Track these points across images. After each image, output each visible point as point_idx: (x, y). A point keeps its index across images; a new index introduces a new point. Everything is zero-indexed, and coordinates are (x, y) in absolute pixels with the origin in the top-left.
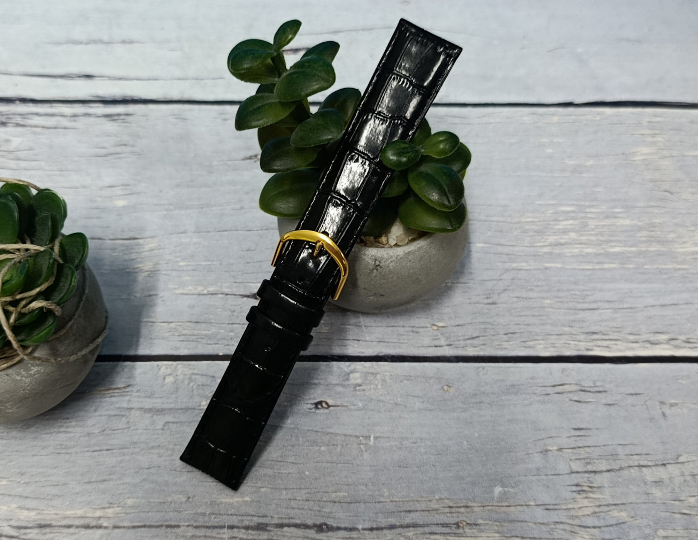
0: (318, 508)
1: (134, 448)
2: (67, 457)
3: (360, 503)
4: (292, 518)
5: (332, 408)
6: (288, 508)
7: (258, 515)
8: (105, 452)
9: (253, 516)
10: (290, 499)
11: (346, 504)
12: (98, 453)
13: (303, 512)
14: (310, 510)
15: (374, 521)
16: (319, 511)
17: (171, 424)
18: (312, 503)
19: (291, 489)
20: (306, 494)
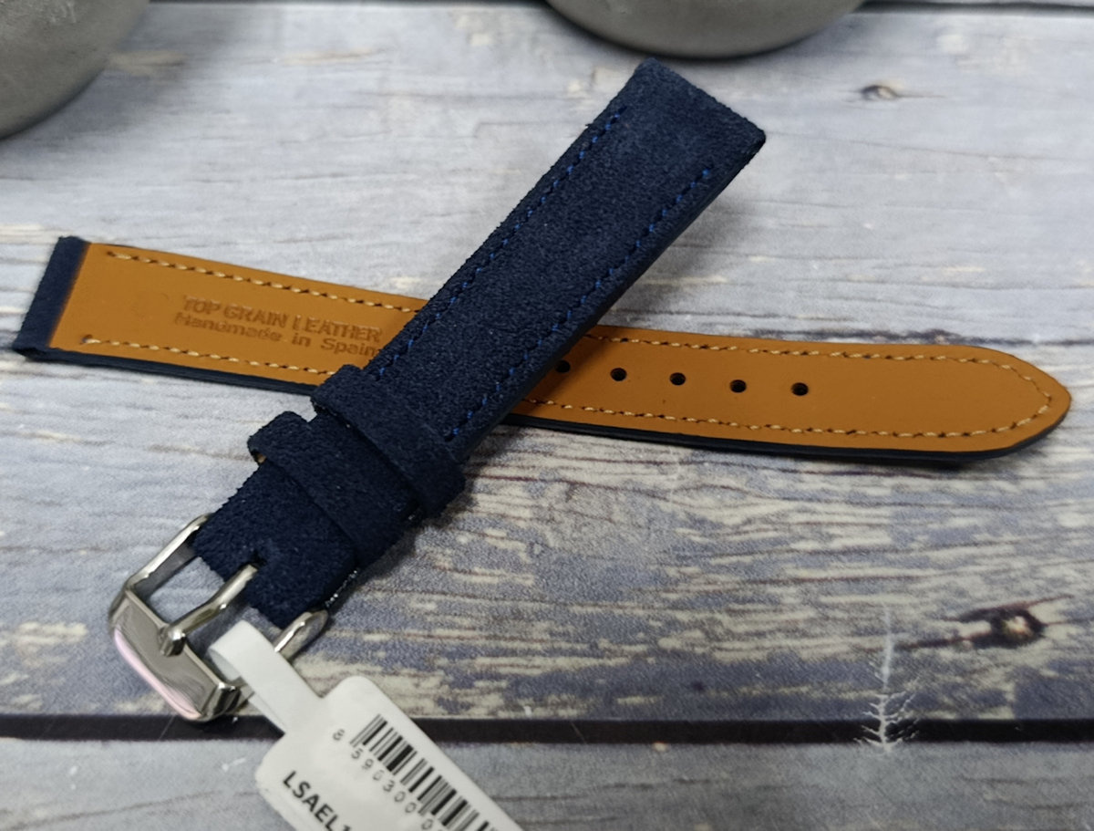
0: (915, 299)
1: (405, 172)
2: (229, 188)
3: (1022, 288)
4: (845, 320)
5: (904, 100)
6: (830, 298)
7: (750, 313)
8: (329, 180)
9: (739, 314)
10: (834, 280)
11: (985, 291)
12: (311, 181)
13: (875, 305)
14: (891, 302)
15: (1071, 326)
16: (916, 304)
17: (495, 127)
18: (894, 286)
19: (831, 259)
20: (874, 268)
